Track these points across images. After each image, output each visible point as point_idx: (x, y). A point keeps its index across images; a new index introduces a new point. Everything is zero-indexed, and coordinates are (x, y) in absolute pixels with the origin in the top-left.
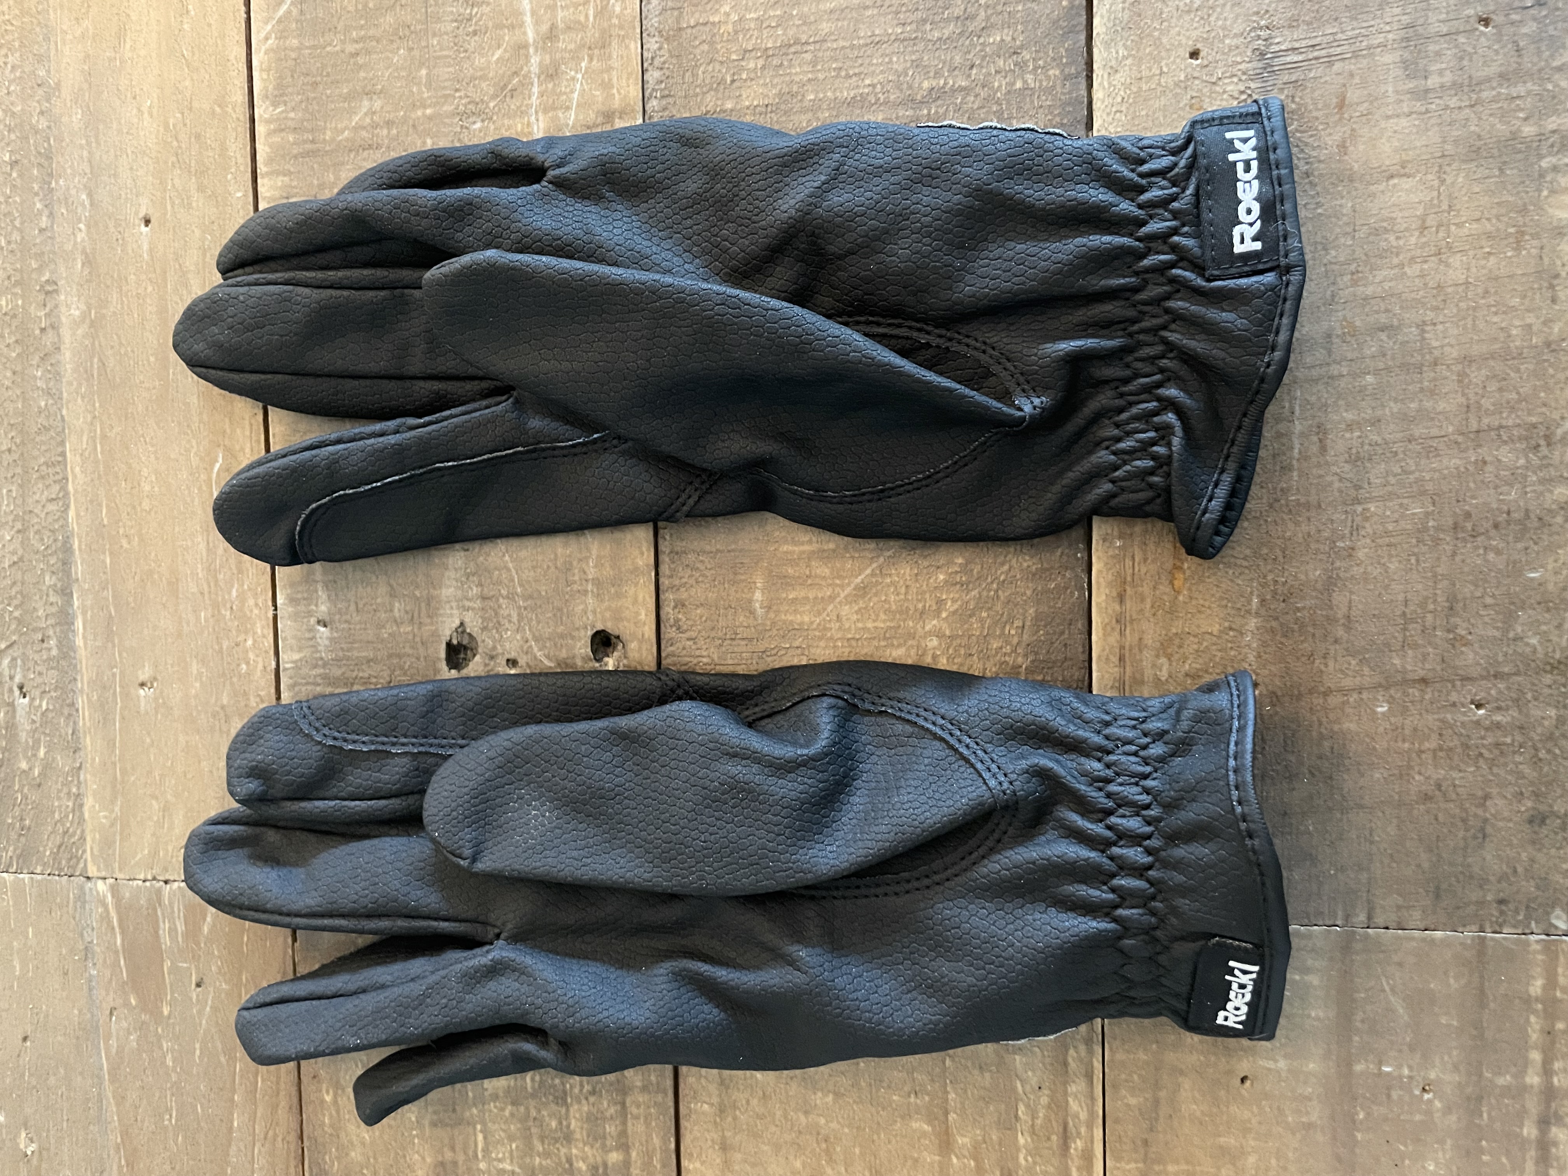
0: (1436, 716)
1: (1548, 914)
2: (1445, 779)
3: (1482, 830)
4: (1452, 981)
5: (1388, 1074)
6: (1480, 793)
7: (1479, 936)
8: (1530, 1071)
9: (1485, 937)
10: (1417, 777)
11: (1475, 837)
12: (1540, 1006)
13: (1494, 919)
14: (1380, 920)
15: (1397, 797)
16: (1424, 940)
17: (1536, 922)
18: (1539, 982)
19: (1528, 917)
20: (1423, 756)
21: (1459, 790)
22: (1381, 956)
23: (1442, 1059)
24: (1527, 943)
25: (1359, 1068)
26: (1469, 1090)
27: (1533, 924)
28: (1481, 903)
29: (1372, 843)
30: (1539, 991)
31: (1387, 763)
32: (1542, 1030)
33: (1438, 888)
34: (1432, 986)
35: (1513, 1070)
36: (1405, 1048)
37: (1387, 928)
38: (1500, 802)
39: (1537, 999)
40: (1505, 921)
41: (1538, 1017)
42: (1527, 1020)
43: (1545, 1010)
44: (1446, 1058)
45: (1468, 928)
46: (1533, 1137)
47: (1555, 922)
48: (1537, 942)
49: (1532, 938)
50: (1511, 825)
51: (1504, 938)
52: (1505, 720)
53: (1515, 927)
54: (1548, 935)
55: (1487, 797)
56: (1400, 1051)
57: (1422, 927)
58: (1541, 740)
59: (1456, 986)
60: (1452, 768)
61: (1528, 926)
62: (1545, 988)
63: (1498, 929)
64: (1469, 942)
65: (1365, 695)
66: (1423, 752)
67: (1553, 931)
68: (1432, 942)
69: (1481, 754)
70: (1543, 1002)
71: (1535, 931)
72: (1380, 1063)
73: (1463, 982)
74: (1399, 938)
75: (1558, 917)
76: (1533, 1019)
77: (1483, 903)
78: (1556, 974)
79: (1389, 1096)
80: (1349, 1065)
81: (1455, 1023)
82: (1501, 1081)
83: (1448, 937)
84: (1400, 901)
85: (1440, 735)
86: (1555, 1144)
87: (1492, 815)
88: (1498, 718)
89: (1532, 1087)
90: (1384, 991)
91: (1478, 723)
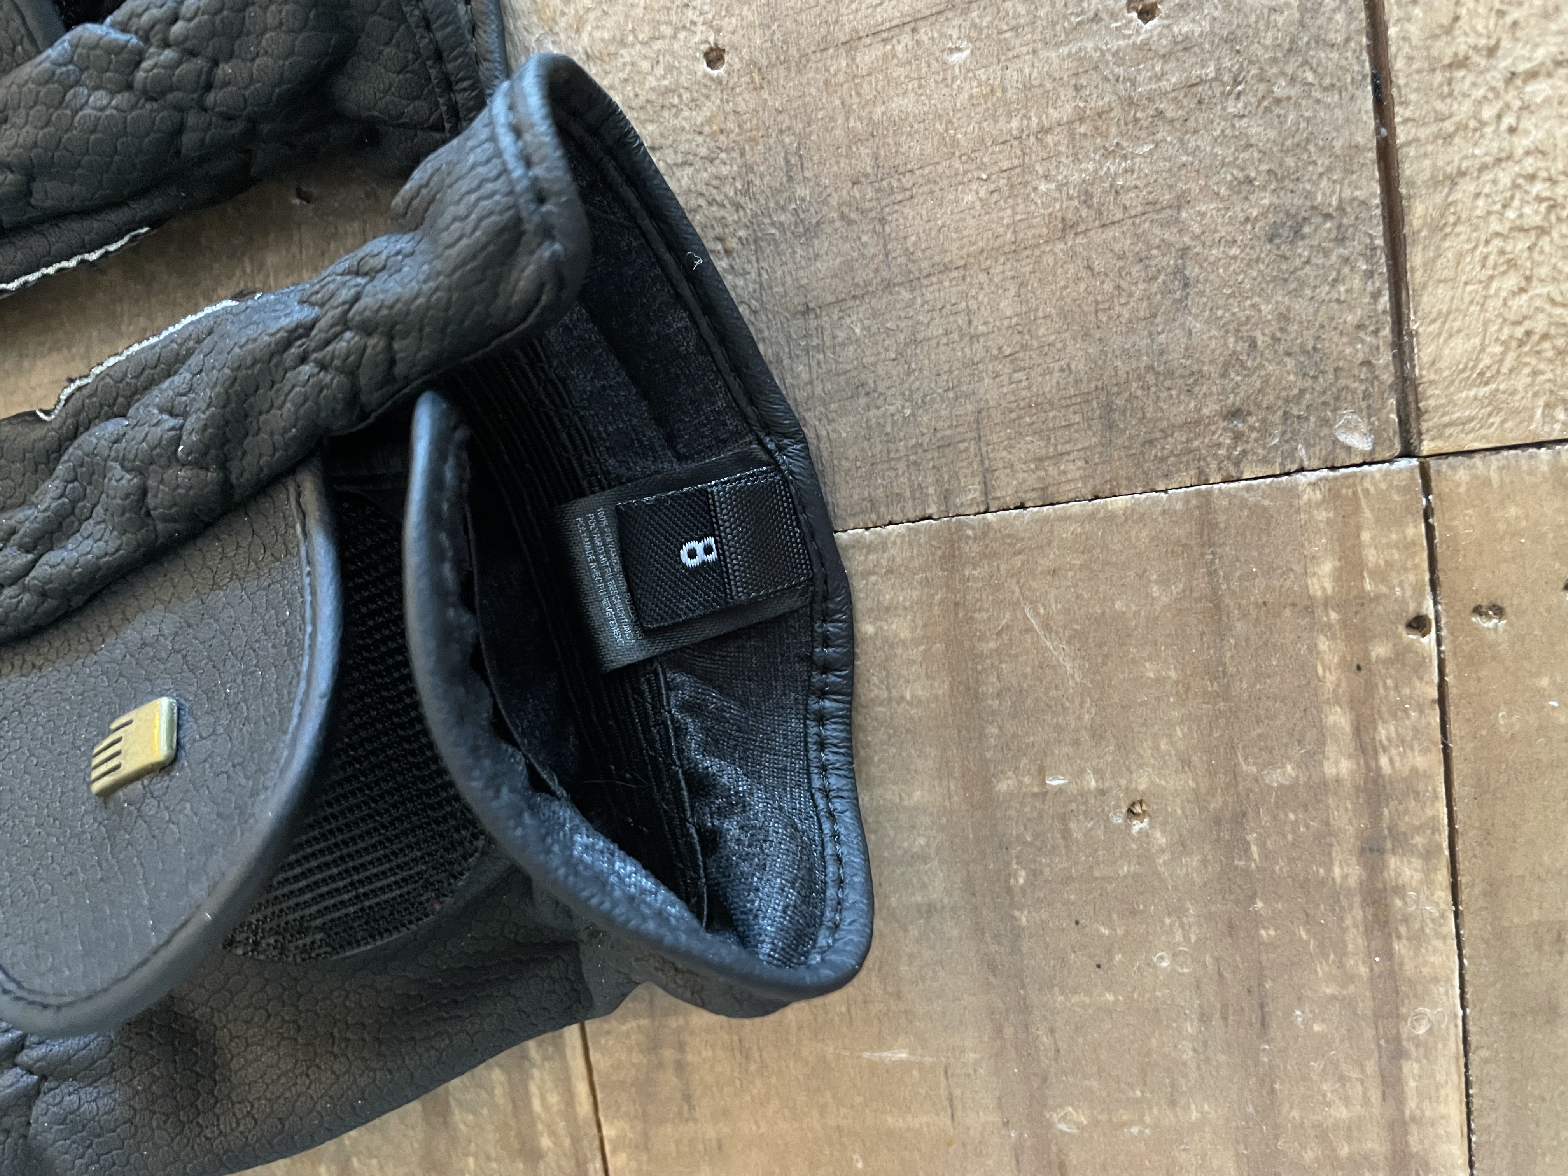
0: (1063, 50)
1: (1326, 422)
2: (1096, 179)
3: (1179, 271)
4: (1155, 590)
5: (1060, 790)
6: (1167, 197)
7: (1199, 492)
8: (1331, 750)
9: (1210, 492)
10: (1043, 187)
11: (1166, 291)
12: (1334, 616)
13: (1222, 452)
14: (1006, 491)
15: (1009, 235)
16: (1092, 516)
17: (1308, 446)
18: (1327, 567)
19: (1288, 438)
20: (1049, 139)
21: (1127, 198)
22: (1017, 561)
23: (1156, 748)
24: (1293, 492)
25: (1003, 786)
26: (1217, 803)
27: (1302, 452)
28: (1195, 424)
29: (974, 338)
30: (1329, 586)
31: (982, 167)
32: (1343, 664)
33: (1108, 408)
34: (1118, 605)
35: (1297, 752)
36: (1085, 735)
37: (1022, 506)
38: (1209, 207)
39: (1326, 602)
40: (1244, 452)
41: (1333, 638)
42: (1313, 648)
43: (1344, 623)
44: (1164, 745)
45: (1176, 480)
46: (1352, 882)
47: (1344, 438)
48: (1314, 485)
49: (1302, 478)
50: (1235, 251)
51: (1248, 489)
52: (1198, 30)
53: (1265, 461)
54: (1333, 468)
55: (1182, 201)
56: (1076, 743)
57: (1087, 492)
58: (1274, 60)
59: (1165, 599)
60: (1108, 154)
61: (1291, 454)
62: (1338, 576)
63: (1234, 474)
64: (1179, 506)
65: (924, 34)
66: (1048, 131)
67: (1342, 457)
68: (1111, 517)
69: (1160, 113)
70: (1339, 607)
71: (1306, 464)
72: (1042, 772)
73: (1177, 589)
74: (1046, 519)
75: (1348, 427)
76: (1323, 644)
77: (1198, 422)
78: (1358, 546)
79: (1066, 834)
80: (986, 784)
81: (1173, 674)
82: (1276, 778)
83: (1138, 503)
84: (1038, 447)
85: (1077, 88)
86: (1399, 890)
87: (1196, 238)
88: (1184, 27)
89: (1338, 781)
90: (1029, 630)
91: (1144, 47)
